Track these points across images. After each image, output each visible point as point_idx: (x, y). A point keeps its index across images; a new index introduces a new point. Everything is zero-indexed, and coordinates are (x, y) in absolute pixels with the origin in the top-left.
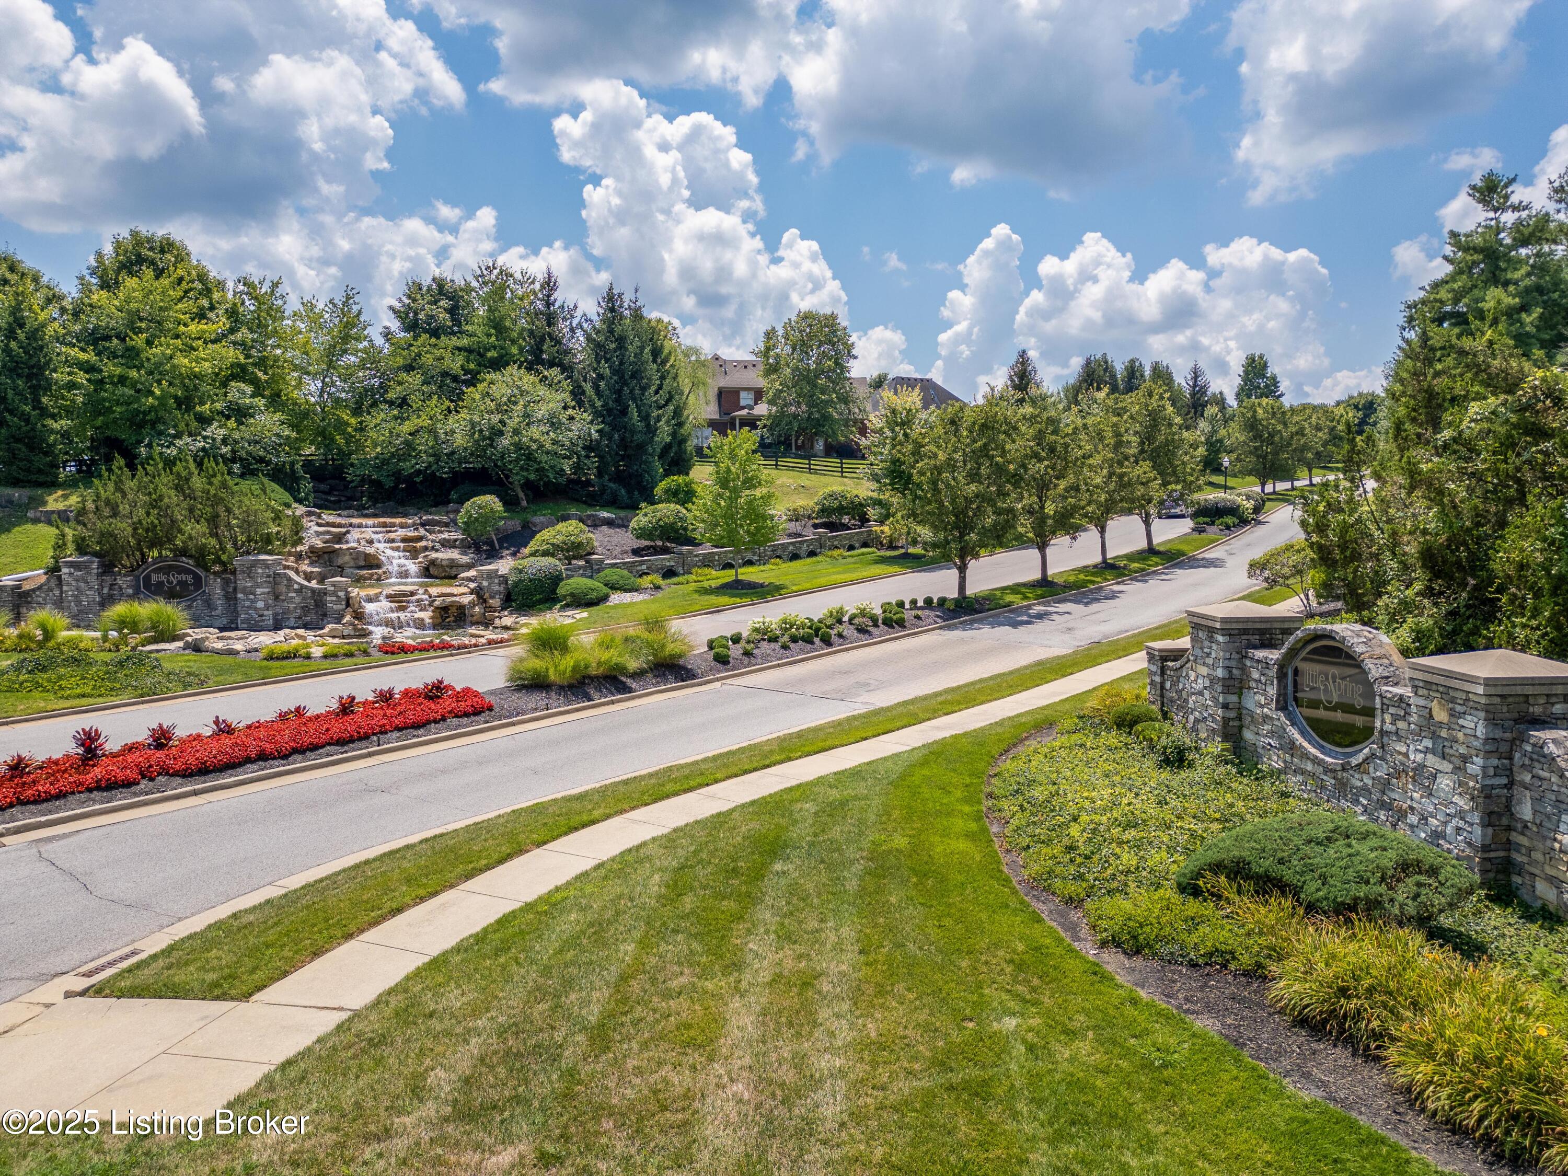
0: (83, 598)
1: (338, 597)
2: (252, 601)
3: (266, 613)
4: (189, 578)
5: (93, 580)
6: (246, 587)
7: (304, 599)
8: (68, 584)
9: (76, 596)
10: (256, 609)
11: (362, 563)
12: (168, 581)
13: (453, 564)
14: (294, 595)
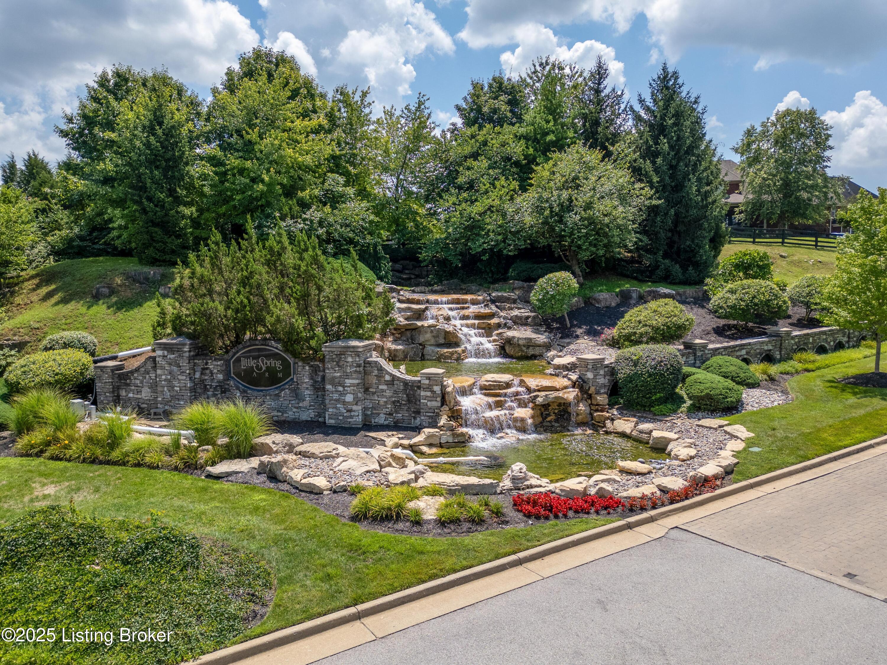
0: (176, 383)
1: (433, 392)
2: (342, 394)
3: (355, 408)
4: (278, 364)
5: (184, 363)
6: (335, 377)
7: (395, 392)
8: (162, 368)
9: (169, 381)
10: (344, 403)
11: (442, 341)
12: (257, 367)
13: (530, 343)
14: (384, 387)
